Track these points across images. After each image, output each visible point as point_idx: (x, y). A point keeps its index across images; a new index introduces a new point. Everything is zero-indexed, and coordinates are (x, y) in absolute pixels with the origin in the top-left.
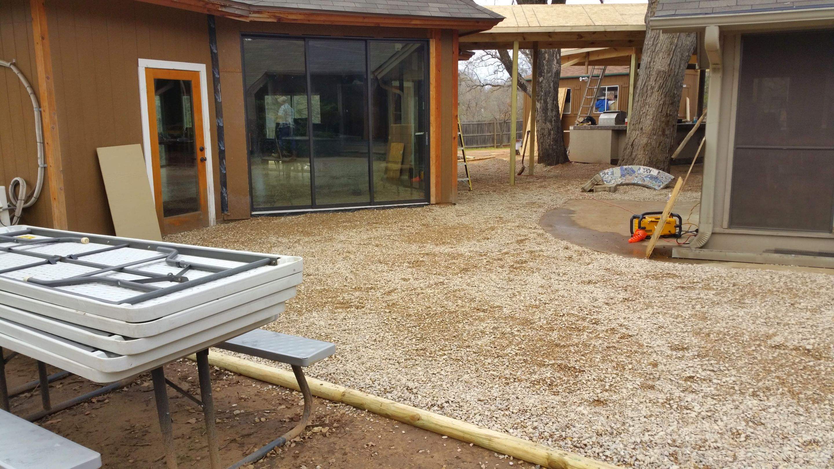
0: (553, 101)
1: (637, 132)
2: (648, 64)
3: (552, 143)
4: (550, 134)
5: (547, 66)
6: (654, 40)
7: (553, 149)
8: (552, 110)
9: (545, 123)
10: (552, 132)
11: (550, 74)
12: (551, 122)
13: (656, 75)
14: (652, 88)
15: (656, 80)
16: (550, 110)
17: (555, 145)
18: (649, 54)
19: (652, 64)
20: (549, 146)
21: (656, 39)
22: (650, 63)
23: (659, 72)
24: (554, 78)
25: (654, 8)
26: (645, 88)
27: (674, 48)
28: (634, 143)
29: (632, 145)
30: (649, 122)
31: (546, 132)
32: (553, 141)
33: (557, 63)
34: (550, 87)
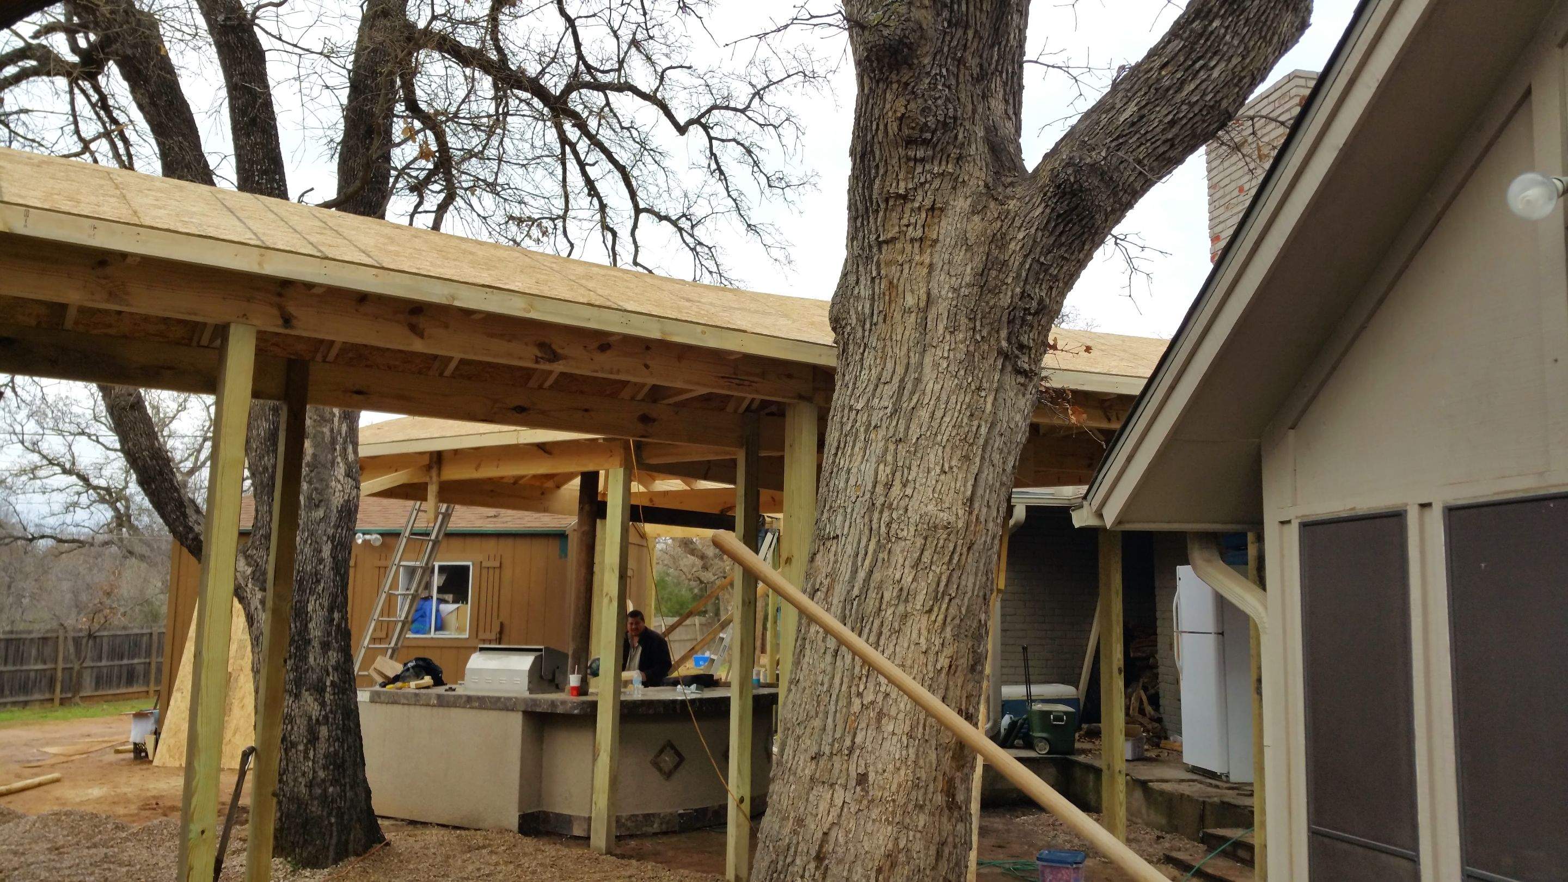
0: (331, 611)
1: (839, 796)
2: (880, 489)
3: (321, 774)
4: (313, 738)
5: (310, 482)
6: (901, 388)
7: (324, 799)
8: (325, 646)
9: (297, 696)
10: (324, 731)
11: (320, 513)
12: (319, 689)
13: (919, 542)
14: (904, 596)
15: (916, 565)
16: (316, 643)
17: (335, 782)
18: (877, 447)
19: (896, 490)
20: (310, 785)
21: (909, 386)
22: (889, 486)
23: (930, 529)
24: (337, 527)
25: (889, 263)
26: (872, 594)
27: (984, 430)
28: (829, 847)
29: (819, 858)
30: (893, 748)
31: (299, 731)
32: (325, 768)
33: (348, 475)
34: (321, 561)
